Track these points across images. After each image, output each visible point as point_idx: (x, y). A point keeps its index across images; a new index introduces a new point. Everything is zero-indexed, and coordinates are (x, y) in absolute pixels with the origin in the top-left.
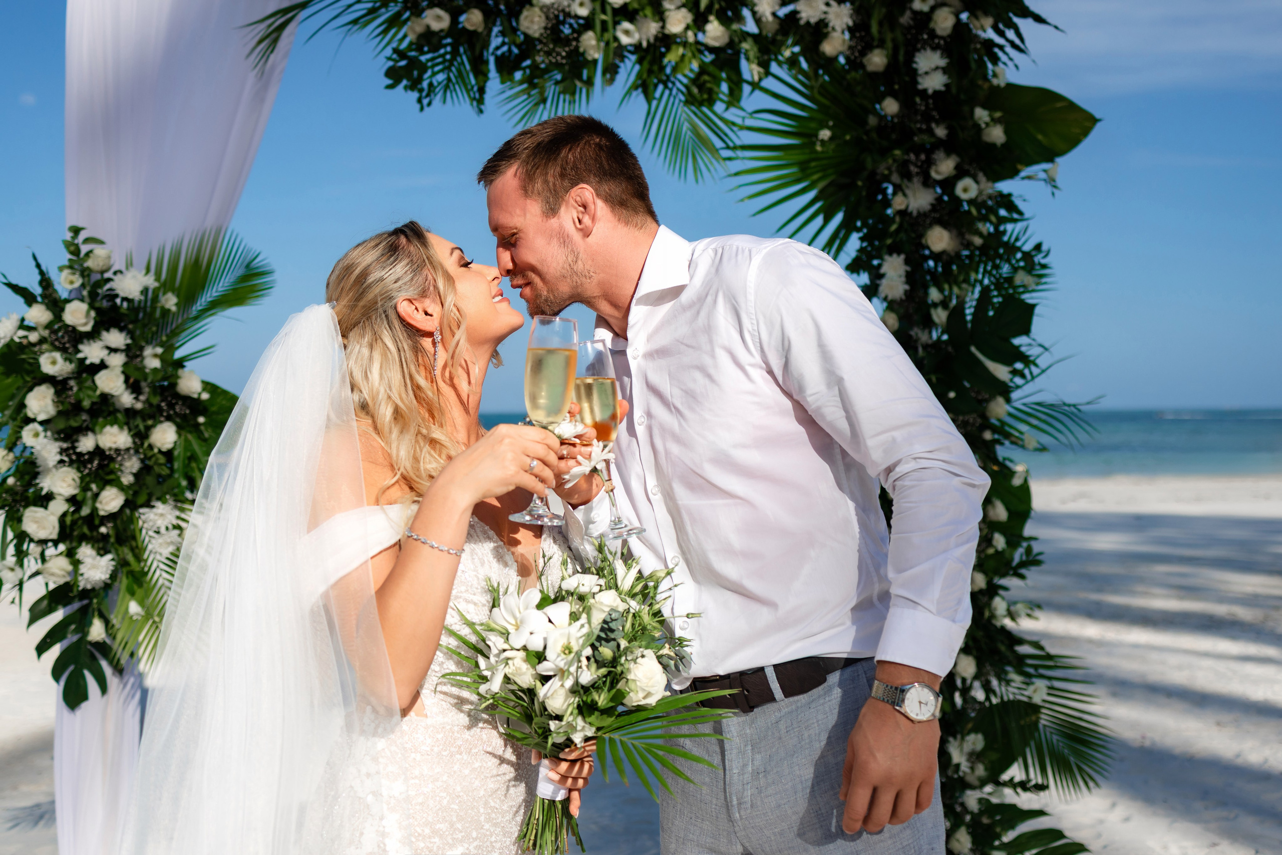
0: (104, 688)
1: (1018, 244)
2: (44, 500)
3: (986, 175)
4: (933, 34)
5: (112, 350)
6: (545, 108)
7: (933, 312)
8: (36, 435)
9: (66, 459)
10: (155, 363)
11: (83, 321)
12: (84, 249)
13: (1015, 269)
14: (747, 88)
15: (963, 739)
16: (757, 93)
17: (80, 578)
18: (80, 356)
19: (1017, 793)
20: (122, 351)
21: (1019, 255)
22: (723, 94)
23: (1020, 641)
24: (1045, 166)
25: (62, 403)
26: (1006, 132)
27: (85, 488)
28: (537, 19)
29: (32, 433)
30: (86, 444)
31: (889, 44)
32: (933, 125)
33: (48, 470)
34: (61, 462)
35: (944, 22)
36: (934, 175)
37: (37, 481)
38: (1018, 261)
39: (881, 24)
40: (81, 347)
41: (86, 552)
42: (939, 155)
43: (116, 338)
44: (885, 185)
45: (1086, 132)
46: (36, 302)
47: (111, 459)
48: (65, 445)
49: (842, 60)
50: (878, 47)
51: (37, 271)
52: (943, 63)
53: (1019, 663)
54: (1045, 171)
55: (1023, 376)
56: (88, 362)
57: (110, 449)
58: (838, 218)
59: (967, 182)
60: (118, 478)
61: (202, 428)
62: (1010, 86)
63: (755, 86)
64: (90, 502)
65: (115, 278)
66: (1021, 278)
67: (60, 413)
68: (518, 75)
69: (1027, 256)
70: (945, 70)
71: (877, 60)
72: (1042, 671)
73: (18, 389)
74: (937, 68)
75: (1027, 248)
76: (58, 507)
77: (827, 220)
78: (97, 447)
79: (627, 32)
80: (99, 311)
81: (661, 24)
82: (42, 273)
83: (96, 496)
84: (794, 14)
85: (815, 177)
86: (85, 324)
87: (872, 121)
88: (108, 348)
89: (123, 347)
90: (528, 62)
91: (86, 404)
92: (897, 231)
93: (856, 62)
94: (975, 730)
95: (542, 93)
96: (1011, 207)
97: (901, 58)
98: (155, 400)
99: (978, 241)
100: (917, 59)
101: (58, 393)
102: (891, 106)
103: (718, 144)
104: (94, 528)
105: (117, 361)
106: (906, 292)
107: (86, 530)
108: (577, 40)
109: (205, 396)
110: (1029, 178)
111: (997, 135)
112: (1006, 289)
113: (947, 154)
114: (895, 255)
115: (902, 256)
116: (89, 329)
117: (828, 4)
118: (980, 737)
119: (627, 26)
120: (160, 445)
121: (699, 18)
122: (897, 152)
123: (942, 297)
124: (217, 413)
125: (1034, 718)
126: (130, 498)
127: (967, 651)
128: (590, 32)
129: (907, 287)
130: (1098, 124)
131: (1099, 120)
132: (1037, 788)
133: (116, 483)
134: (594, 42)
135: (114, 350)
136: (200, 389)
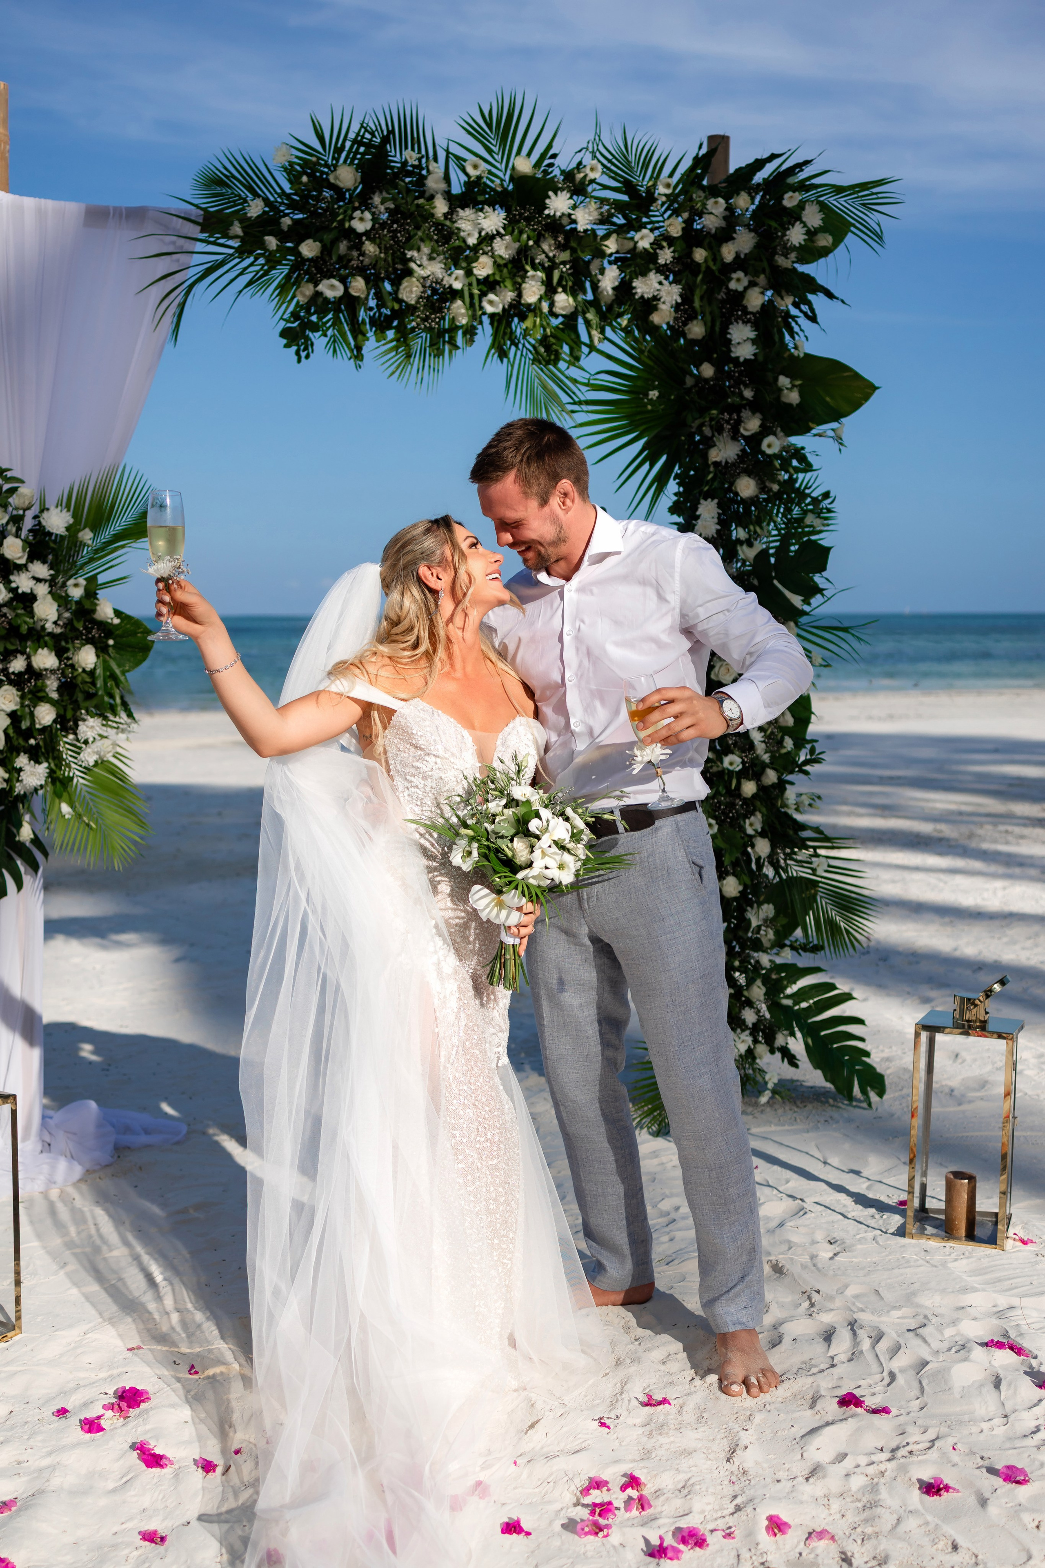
0: (20, 886)
1: (807, 491)
3: (783, 430)
4: (745, 309)
5: (38, 580)
7: (740, 548)
10: (79, 592)
11: (19, 554)
13: (805, 512)
14: (585, 350)
15: (758, 908)
16: (593, 353)
17: (18, 785)
18: (13, 585)
19: (799, 954)
20: (45, 581)
21: (808, 500)
22: (565, 353)
23: (803, 827)
24: (834, 425)
26: (801, 395)
27: (22, 705)
28: (415, 289)
30: (19, 664)
31: (708, 316)
32: (742, 387)
35: (755, 300)
36: (742, 431)
38: (807, 505)
39: (702, 298)
40: (12, 578)
41: (23, 761)
42: (746, 413)
43: (40, 569)
45: (867, 398)
47: (40, 677)
48: (1, 666)
49: (667, 329)
50: (698, 318)
52: (752, 335)
54: (833, 430)
56: (21, 591)
57: (41, 669)
58: (659, 465)
59: (770, 439)
60: (47, 695)
61: (113, 649)
62: (807, 355)
63: (593, 348)
64: (27, 716)
65: (42, 515)
66: (810, 519)
68: (391, 334)
69: (816, 501)
70: (754, 342)
71: (696, 330)
74: (748, 339)
75: (814, 495)
77: (652, 466)
78: (30, 667)
79: (491, 302)
80: (31, 546)
81: (518, 294)
83: (31, 710)
84: (630, 288)
85: (644, 429)
86: (20, 557)
87: (689, 382)
88: (34, 578)
89: (47, 578)
90: (398, 323)
91: (22, 629)
92: (713, 479)
93: (677, 331)
94: (768, 902)
95: (410, 351)
96: (803, 459)
97: (717, 329)
99: (775, 487)
100: (730, 331)
102: (708, 370)
103: (565, 399)
105: (44, 590)
106: (718, 531)
107: (21, 742)
108: (449, 308)
109: (116, 621)
110: (820, 435)
111: (794, 397)
112: (796, 529)
113: (754, 413)
114: (709, 500)
115: (716, 501)
116: (23, 561)
117: (660, 283)
118: (771, 906)
119: (491, 296)
120: (84, 665)
121: (550, 291)
122: (714, 412)
123: (747, 536)
124: (121, 636)
125: (813, 891)
126: (62, 712)
127: (763, 834)
128: (459, 302)
129: (719, 527)
130: (877, 391)
131: (878, 388)
132: (816, 949)
133: (47, 699)
134: (463, 311)
135: (40, 581)
136: (112, 616)
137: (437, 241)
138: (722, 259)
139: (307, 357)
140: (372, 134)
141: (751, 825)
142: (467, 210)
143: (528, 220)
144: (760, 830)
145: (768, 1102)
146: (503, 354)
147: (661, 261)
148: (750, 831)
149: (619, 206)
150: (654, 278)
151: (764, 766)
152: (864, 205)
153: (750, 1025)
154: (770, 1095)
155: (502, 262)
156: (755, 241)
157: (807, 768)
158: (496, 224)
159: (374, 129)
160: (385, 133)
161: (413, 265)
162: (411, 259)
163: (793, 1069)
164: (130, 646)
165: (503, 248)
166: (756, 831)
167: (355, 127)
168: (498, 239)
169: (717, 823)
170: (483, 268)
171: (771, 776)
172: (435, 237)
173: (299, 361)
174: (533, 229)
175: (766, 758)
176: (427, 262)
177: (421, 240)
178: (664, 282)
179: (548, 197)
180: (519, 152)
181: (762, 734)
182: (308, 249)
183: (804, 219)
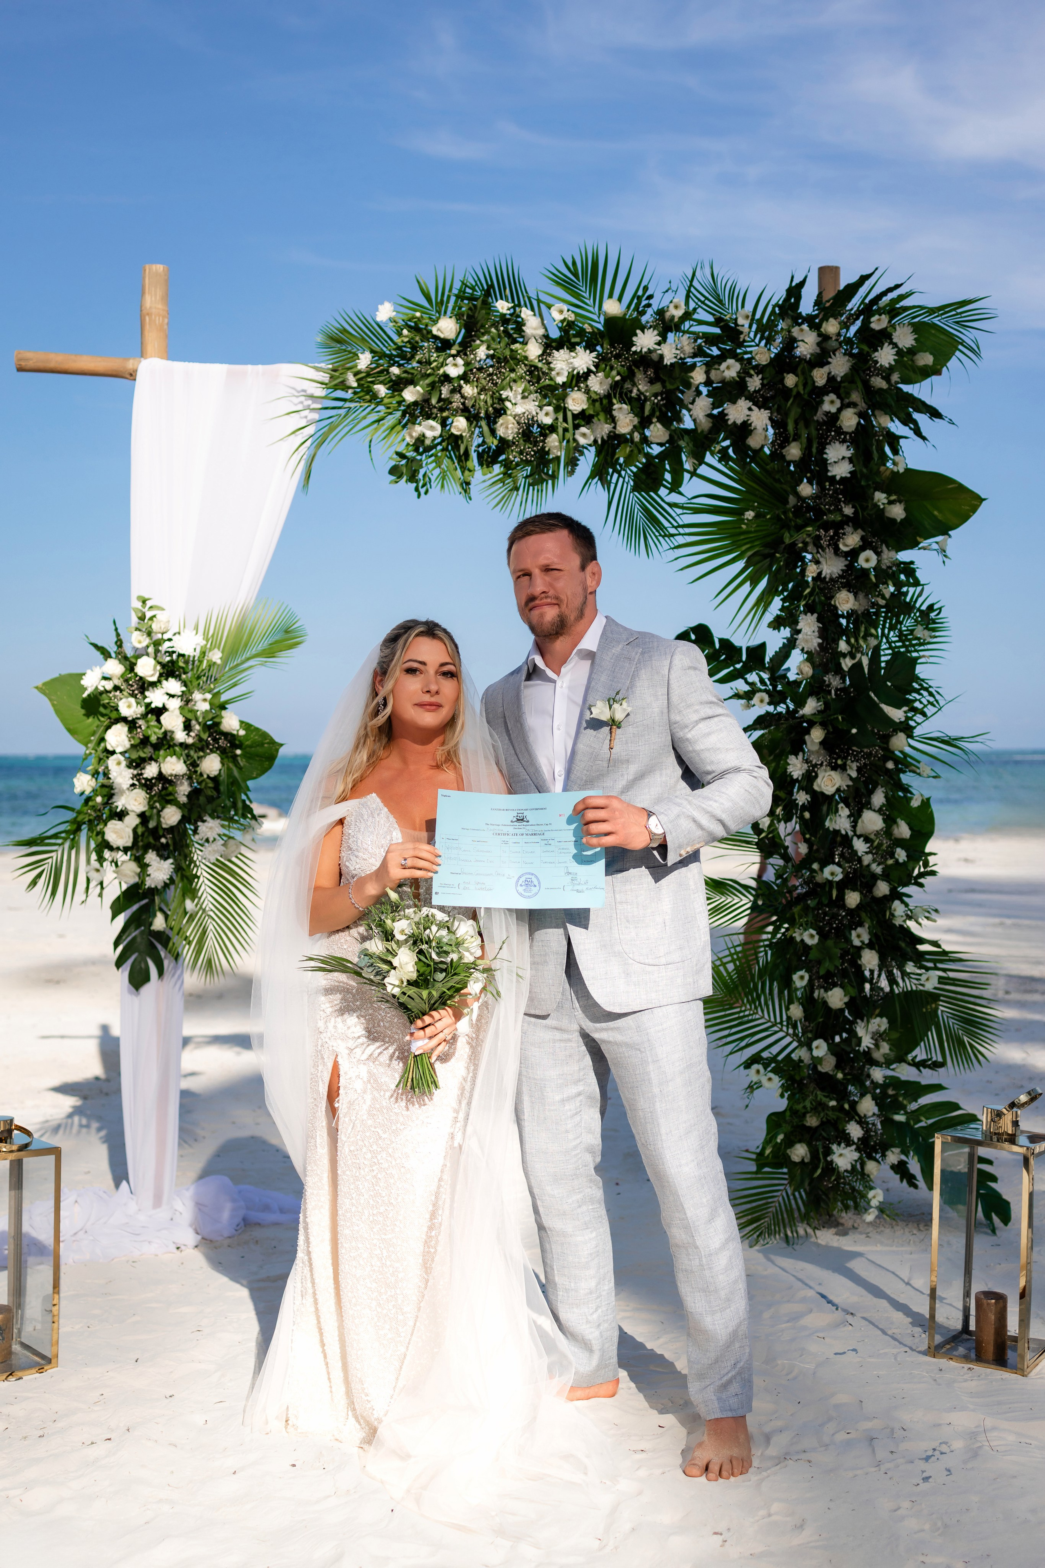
0: (162, 972)
1: (917, 604)
2: (121, 815)
3: (886, 546)
4: (839, 431)
6: (517, 494)
7: (842, 661)
8: (119, 763)
9: (137, 783)
10: (206, 706)
11: (152, 672)
12: (149, 615)
13: (915, 625)
14: (687, 476)
15: (868, 1022)
16: (694, 478)
17: (147, 878)
18: (147, 700)
19: (920, 1071)
20: (179, 696)
21: (917, 613)
22: (667, 481)
23: (922, 941)
24: (940, 538)
25: (133, 738)
26: (905, 510)
27: (152, 807)
28: (510, 426)
29: (115, 762)
30: (151, 771)
31: (804, 440)
32: (842, 506)
33: (122, 792)
34: (133, 785)
35: (849, 420)
36: (841, 546)
37: (113, 800)
38: (917, 617)
39: (796, 423)
40: (147, 693)
41: (151, 857)
42: (848, 529)
43: (173, 686)
44: (804, 554)
45: (974, 509)
46: (110, 657)
47: (171, 782)
48: (135, 772)
49: (767, 451)
50: (794, 440)
51: (114, 633)
52: (848, 454)
53: (919, 958)
54: (937, 543)
55: (924, 714)
56: (153, 706)
57: (171, 775)
58: (763, 583)
59: (869, 553)
60: (176, 799)
61: (239, 758)
62: (908, 471)
63: (693, 474)
64: (155, 817)
65: (173, 638)
66: (920, 632)
67: (132, 746)
68: (497, 469)
69: (925, 614)
70: (851, 460)
71: (794, 451)
72: (940, 965)
73: (97, 727)
74: (844, 458)
75: (924, 607)
76: (132, 821)
77: (754, 584)
78: (160, 773)
79: (584, 435)
80: (163, 666)
81: (613, 425)
82: (118, 635)
83: (159, 812)
84: (723, 415)
85: (744, 548)
86: (152, 675)
87: (792, 500)
88: (168, 694)
89: (180, 694)
90: (503, 457)
91: (153, 739)
92: (811, 594)
93: (777, 455)
94: (881, 1015)
95: (515, 482)
96: (911, 573)
97: (814, 450)
98: (205, 736)
99: (883, 601)
100: (827, 451)
101: (130, 730)
102: (806, 489)
104: (157, 839)
105: (174, 705)
106: (819, 645)
107: (151, 840)
108: (543, 441)
109: (242, 733)
110: (924, 548)
111: (897, 512)
113: (855, 529)
114: (809, 614)
115: (815, 615)
116: (154, 679)
117: (750, 409)
118: (885, 1020)
119: (583, 430)
120: (208, 772)
121: (644, 423)
122: (810, 529)
123: (849, 649)
124: (251, 747)
125: (933, 1006)
126: (186, 814)
127: (871, 946)
128: (554, 436)
129: (820, 641)
130: (984, 502)
131: (985, 499)
132: (936, 1065)
133: (174, 802)
134: (557, 444)
135: (172, 696)
136: (238, 727)
137: (529, 382)
138: (814, 382)
139: (426, 493)
140: (473, 289)
141: (859, 936)
142: (561, 351)
143: (617, 357)
144: (867, 941)
145: (875, 1221)
146: (605, 483)
147: (751, 388)
148: (857, 942)
149: (711, 340)
150: (743, 404)
151: (874, 877)
152: (957, 322)
153: (856, 1140)
154: (876, 1213)
155: (594, 397)
156: (850, 364)
157: (922, 880)
158: (587, 363)
159: (474, 284)
160: (486, 287)
161: (508, 404)
162: (507, 399)
163: (912, 1189)
164: (258, 756)
165: (597, 384)
166: (862, 942)
167: (457, 285)
168: (592, 376)
169: (817, 933)
170: (576, 402)
171: (882, 888)
172: (527, 377)
173: (419, 496)
174: (622, 366)
175: (877, 869)
176: (521, 401)
177: (515, 381)
178: (753, 407)
179: (636, 335)
180: (611, 296)
181: (868, 845)
182: (410, 395)
183: (894, 341)
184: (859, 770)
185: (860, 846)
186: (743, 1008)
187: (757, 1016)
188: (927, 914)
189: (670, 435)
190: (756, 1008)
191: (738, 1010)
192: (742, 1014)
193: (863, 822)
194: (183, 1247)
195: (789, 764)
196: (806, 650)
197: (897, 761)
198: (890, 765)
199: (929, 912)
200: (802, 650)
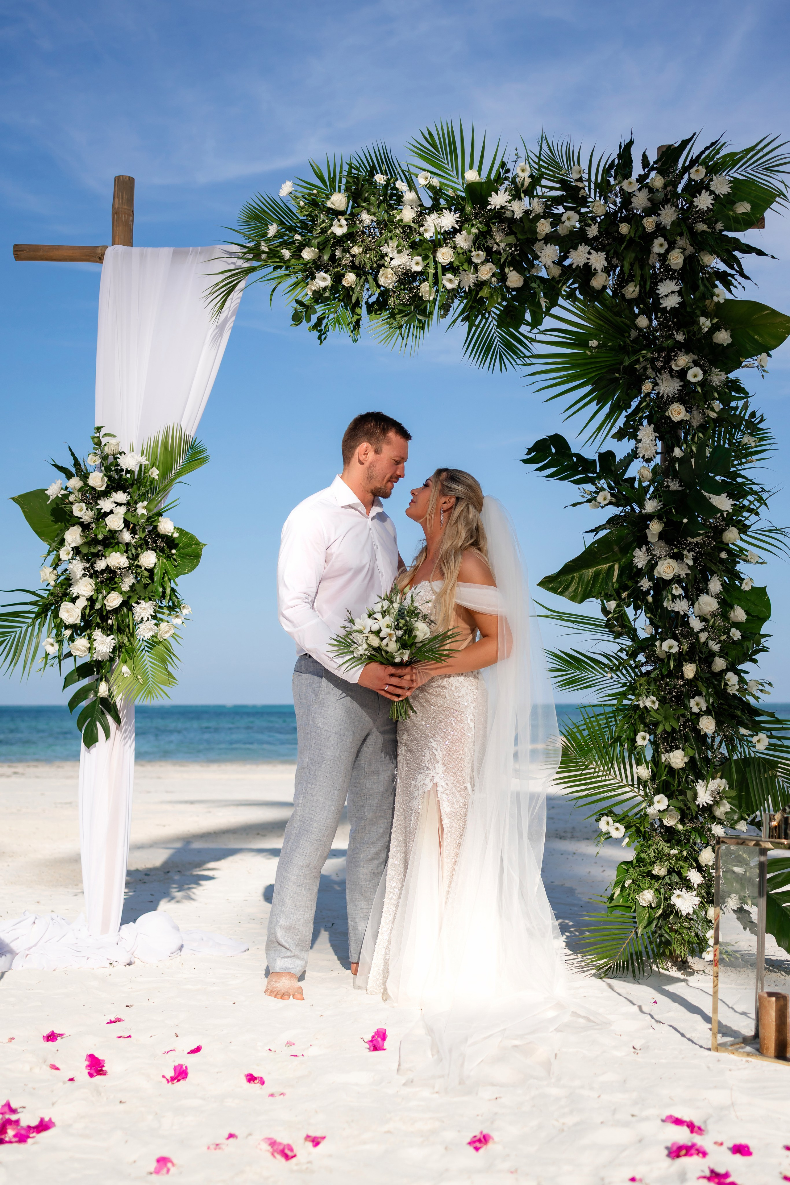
0: (108, 734)
1: (742, 415)
2: (74, 599)
4: (670, 269)
5: (119, 504)
7: (676, 464)
9: (88, 573)
10: (144, 512)
11: (101, 484)
12: (104, 441)
13: (744, 434)
14: (544, 316)
15: (708, 782)
16: (548, 317)
17: (95, 653)
18: (98, 507)
20: (125, 504)
22: (528, 320)
23: (759, 712)
24: (760, 357)
25: (86, 537)
26: (731, 334)
27: (98, 591)
28: (389, 276)
29: (65, 552)
30: (100, 565)
31: (640, 279)
32: (674, 332)
33: (77, 581)
34: (85, 575)
35: (676, 259)
36: (674, 368)
37: (71, 588)
39: (631, 264)
40: (99, 502)
41: (97, 634)
42: (679, 353)
43: (121, 497)
46: (72, 476)
47: (116, 574)
48: (87, 565)
49: (609, 291)
50: (631, 280)
51: (71, 456)
52: (677, 288)
53: (755, 726)
54: (759, 361)
56: (103, 511)
57: (115, 568)
59: (697, 370)
60: (120, 587)
61: (173, 556)
64: (101, 601)
65: (122, 458)
67: (85, 543)
68: (385, 316)
70: (680, 293)
71: (632, 290)
74: (673, 292)
75: (748, 416)
76: (82, 603)
77: (601, 405)
78: (107, 566)
79: (450, 281)
80: (110, 478)
81: (476, 274)
83: (105, 597)
85: (589, 376)
86: (102, 486)
87: (634, 333)
88: (116, 503)
89: (125, 502)
91: (101, 537)
93: (617, 292)
94: (719, 776)
96: (740, 390)
97: (648, 287)
98: (144, 538)
99: (713, 414)
100: (659, 287)
101: (83, 531)
104: (103, 618)
105: (120, 510)
107: (98, 620)
108: (417, 288)
109: (176, 535)
110: (748, 366)
111: (723, 337)
113: (686, 352)
114: (647, 425)
115: (652, 426)
116: (103, 489)
117: (589, 253)
118: (724, 781)
119: (449, 276)
120: (145, 565)
122: (645, 352)
123: (683, 454)
124: (184, 547)
125: (771, 772)
126: (126, 599)
127: (708, 712)
128: (426, 282)
129: (658, 448)
133: (118, 590)
134: (428, 289)
135: (120, 504)
136: (172, 531)
137: (402, 238)
138: (644, 228)
140: (358, 170)
141: (698, 704)
142: (433, 215)
143: (477, 216)
144: (704, 709)
147: (590, 236)
148: (695, 710)
150: (583, 249)
151: (712, 655)
152: (766, 169)
153: (696, 886)
155: (459, 250)
156: (677, 214)
157: (755, 657)
158: (452, 222)
159: (359, 166)
160: (368, 168)
161: (387, 259)
162: (386, 254)
164: (188, 555)
165: (462, 240)
166: (700, 709)
167: (346, 168)
168: (457, 233)
169: (658, 700)
170: (445, 256)
171: (720, 664)
172: (401, 235)
174: (480, 222)
175: (715, 647)
176: (397, 255)
177: (391, 238)
178: (592, 251)
179: (491, 196)
180: (471, 167)
181: (704, 623)
182: (308, 254)
183: (712, 189)
184: (695, 559)
185: (696, 624)
186: (597, 770)
187: (610, 777)
188: (761, 687)
189: (525, 280)
190: (609, 769)
191: (593, 770)
192: (596, 775)
193: (699, 604)
194: (115, 964)
195: (635, 557)
196: (646, 457)
197: (730, 552)
198: (724, 555)
199: (762, 685)
200: (643, 457)
